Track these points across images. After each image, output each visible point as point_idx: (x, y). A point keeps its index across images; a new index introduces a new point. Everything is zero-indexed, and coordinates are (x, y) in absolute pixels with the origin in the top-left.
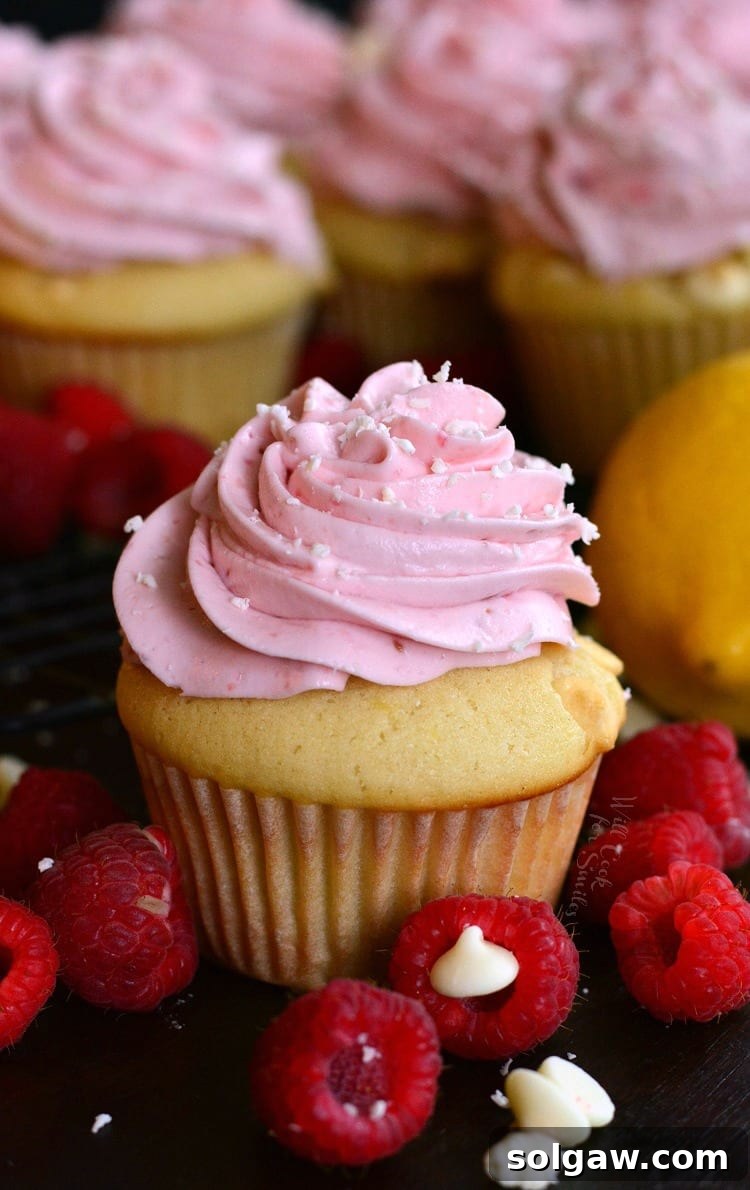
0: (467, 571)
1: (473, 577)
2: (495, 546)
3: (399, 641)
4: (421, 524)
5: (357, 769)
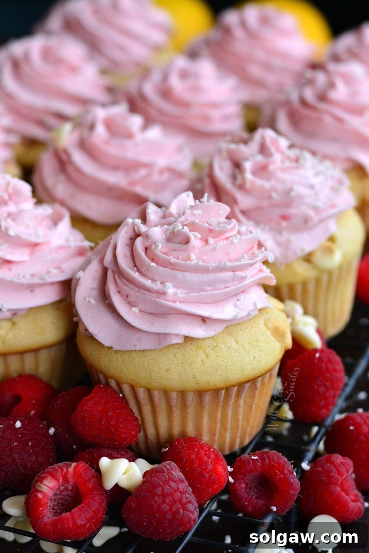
0: (228, 286)
1: (231, 288)
2: (238, 273)
3: (204, 320)
4: (209, 269)
5: (194, 376)
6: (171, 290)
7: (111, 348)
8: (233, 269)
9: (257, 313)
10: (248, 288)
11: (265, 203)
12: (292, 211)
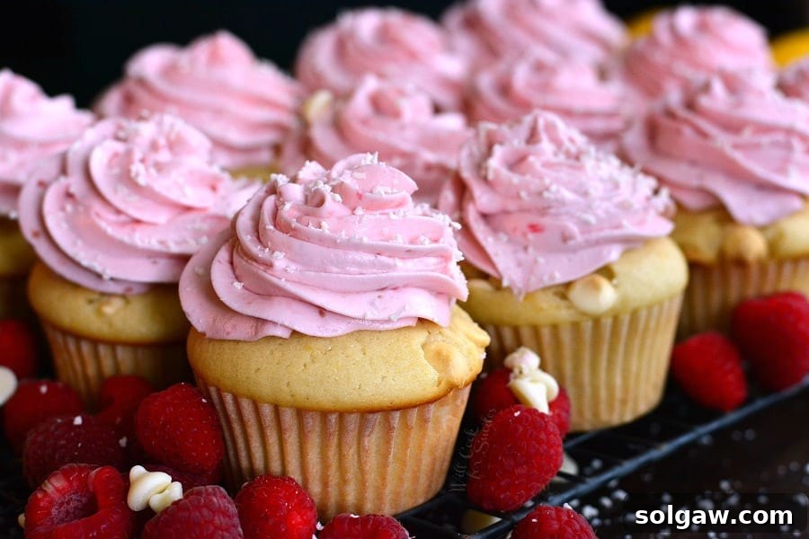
0: (365, 271)
1: (367, 276)
2: (383, 259)
3: (322, 311)
4: (336, 242)
5: (288, 384)
6: (280, 261)
7: (203, 334)
8: (378, 252)
9: (413, 323)
10: (406, 286)
11: (512, 206)
12: (545, 221)
